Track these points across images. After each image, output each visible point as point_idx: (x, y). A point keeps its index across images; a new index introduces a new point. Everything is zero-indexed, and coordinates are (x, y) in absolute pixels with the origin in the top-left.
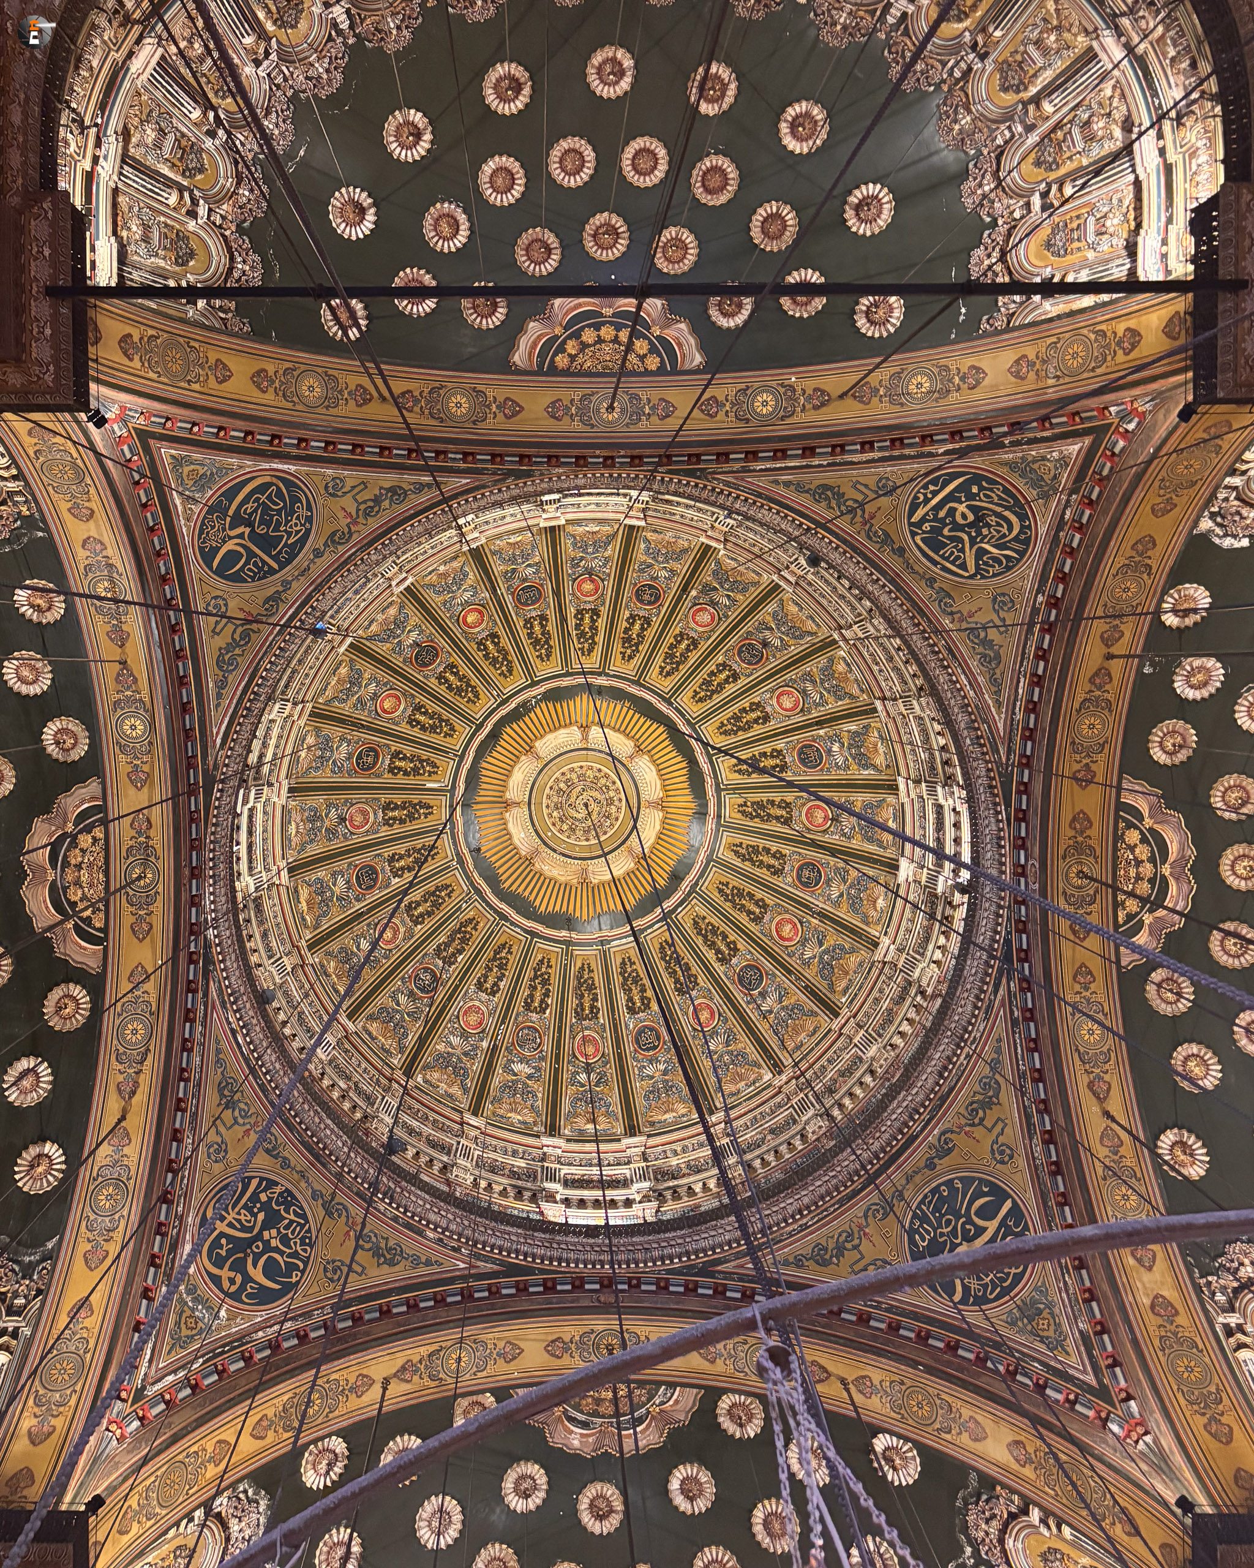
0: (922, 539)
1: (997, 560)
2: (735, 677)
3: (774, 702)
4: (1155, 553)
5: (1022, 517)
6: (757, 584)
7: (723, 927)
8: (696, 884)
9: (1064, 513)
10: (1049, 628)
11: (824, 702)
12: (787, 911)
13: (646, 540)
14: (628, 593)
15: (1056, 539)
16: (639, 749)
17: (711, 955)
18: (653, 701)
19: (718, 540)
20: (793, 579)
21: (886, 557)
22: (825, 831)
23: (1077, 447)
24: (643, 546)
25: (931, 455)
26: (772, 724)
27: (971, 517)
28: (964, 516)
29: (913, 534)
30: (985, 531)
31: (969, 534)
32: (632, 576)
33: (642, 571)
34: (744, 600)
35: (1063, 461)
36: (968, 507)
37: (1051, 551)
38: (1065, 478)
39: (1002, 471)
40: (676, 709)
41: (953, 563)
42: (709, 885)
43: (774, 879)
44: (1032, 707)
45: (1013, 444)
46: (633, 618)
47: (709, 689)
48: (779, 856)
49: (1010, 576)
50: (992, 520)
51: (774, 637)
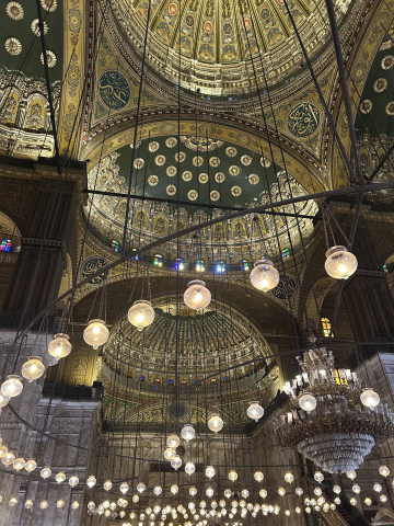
0: (303, 106)
1: (292, 125)
2: (258, 5)
3: (247, 18)
5: (302, 135)
9: (301, 146)
11: (245, 39)
12: (179, 10)
15: (294, 142)
19: (310, 20)
21: (300, 94)
22: (203, 30)
23: (317, 154)
26: (239, 15)
28: (306, 120)
29: (305, 104)
30: (301, 124)
31: (301, 120)
34: (285, 18)
35: (314, 150)
36: (309, 122)
37: (291, 140)
38: (310, 149)
41: (294, 113)
43: (188, 5)
44: (251, 125)
45: (322, 139)
49: (287, 128)
50: (303, 127)
51: (269, 25)
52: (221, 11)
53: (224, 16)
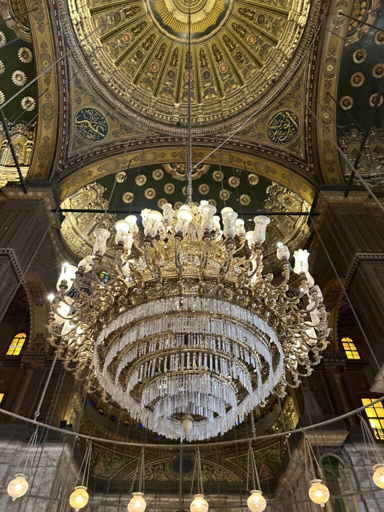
0: (280, 115)
1: (272, 134)
2: (231, 50)
3: (223, 64)
4: (271, 174)
5: (284, 142)
6: (262, 59)
7: (153, 45)
8: (165, 35)
9: (284, 152)
10: (252, 148)
11: (224, 80)
12: (160, 67)
13: (281, 20)
14: (263, 12)
15: (276, 150)
16: (208, 14)
17: (144, 41)
18: (224, 20)
19: (279, 47)
20: (264, 72)
21: (275, 104)
22: (184, 80)
23: (302, 156)
24: (279, 18)
25: (305, 118)
26: (216, 63)
27: (285, 128)
28: (286, 126)
29: (282, 112)
30: (281, 132)
31: (280, 127)
32: (269, 13)
33: (270, 17)
34: (256, 55)
35: (298, 152)
36: (288, 127)
37: (273, 149)
38: (294, 153)
39: (298, 136)
40: (221, 29)
41: (272, 123)
42: (165, 40)
43: (169, 63)
45: (305, 140)
46: (253, 13)
47: (227, 41)
48: (176, 65)
49: (267, 138)
50: (284, 134)
51: (244, 64)
52: (199, 63)
53: (202, 66)
